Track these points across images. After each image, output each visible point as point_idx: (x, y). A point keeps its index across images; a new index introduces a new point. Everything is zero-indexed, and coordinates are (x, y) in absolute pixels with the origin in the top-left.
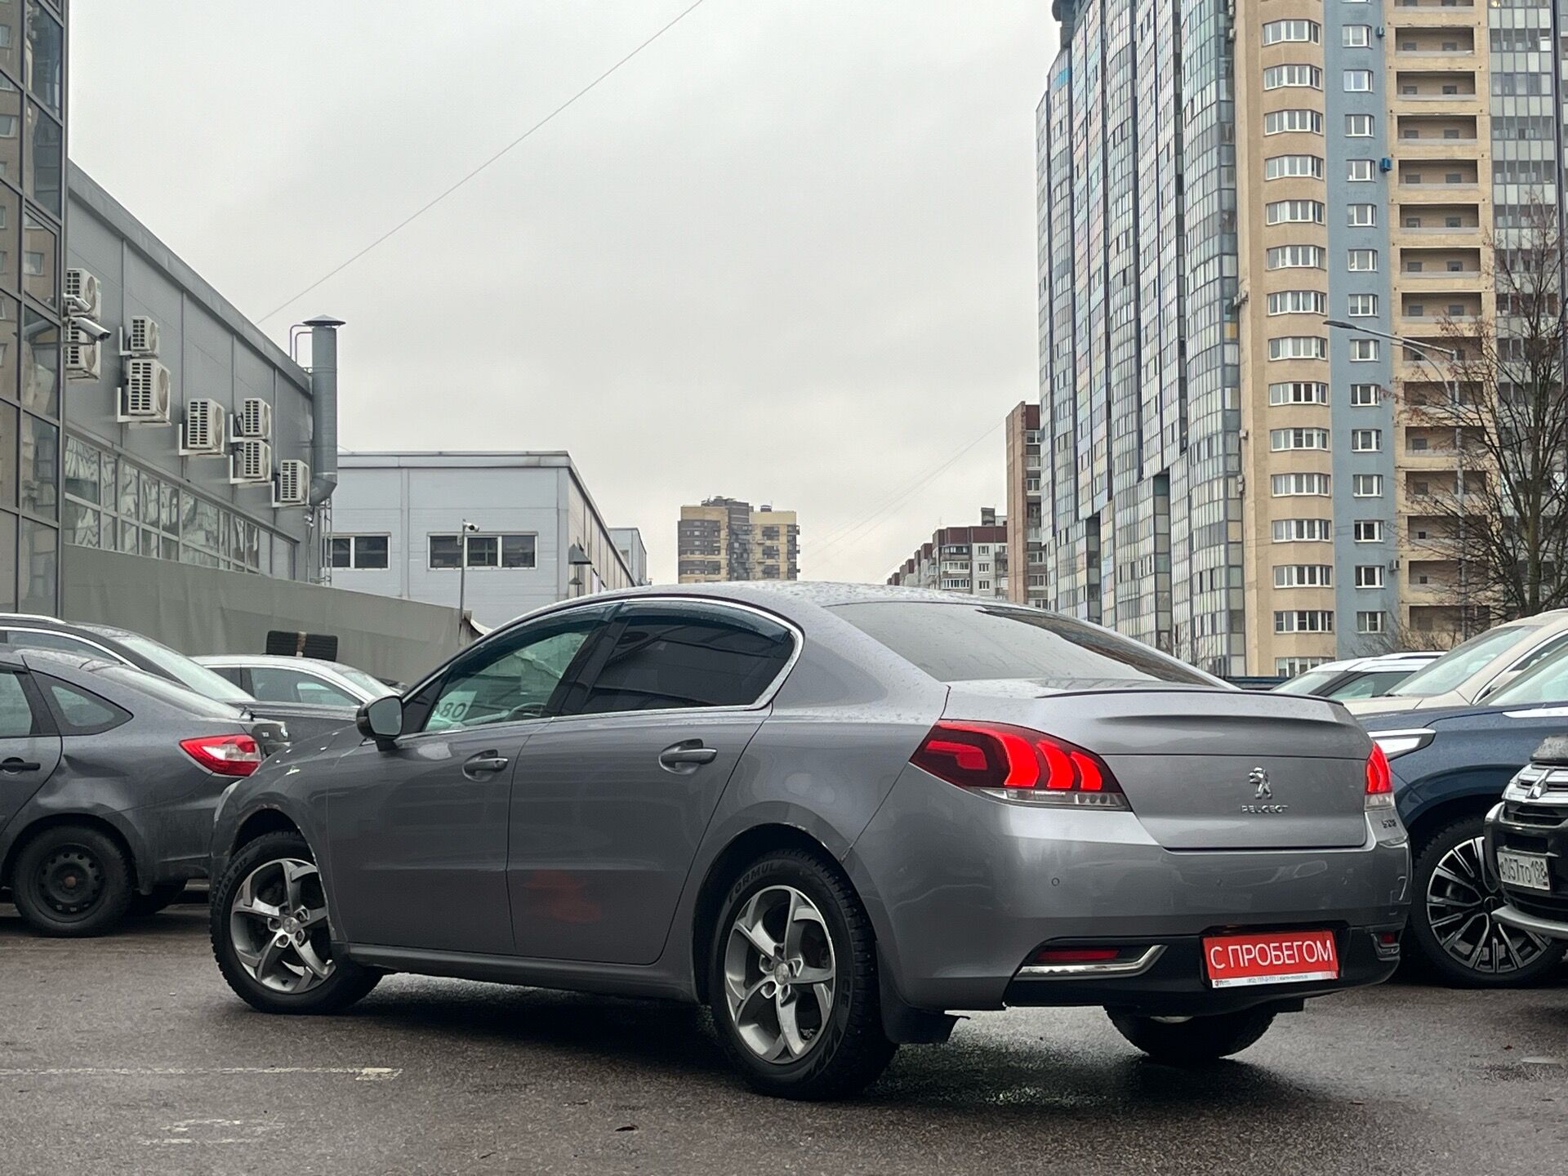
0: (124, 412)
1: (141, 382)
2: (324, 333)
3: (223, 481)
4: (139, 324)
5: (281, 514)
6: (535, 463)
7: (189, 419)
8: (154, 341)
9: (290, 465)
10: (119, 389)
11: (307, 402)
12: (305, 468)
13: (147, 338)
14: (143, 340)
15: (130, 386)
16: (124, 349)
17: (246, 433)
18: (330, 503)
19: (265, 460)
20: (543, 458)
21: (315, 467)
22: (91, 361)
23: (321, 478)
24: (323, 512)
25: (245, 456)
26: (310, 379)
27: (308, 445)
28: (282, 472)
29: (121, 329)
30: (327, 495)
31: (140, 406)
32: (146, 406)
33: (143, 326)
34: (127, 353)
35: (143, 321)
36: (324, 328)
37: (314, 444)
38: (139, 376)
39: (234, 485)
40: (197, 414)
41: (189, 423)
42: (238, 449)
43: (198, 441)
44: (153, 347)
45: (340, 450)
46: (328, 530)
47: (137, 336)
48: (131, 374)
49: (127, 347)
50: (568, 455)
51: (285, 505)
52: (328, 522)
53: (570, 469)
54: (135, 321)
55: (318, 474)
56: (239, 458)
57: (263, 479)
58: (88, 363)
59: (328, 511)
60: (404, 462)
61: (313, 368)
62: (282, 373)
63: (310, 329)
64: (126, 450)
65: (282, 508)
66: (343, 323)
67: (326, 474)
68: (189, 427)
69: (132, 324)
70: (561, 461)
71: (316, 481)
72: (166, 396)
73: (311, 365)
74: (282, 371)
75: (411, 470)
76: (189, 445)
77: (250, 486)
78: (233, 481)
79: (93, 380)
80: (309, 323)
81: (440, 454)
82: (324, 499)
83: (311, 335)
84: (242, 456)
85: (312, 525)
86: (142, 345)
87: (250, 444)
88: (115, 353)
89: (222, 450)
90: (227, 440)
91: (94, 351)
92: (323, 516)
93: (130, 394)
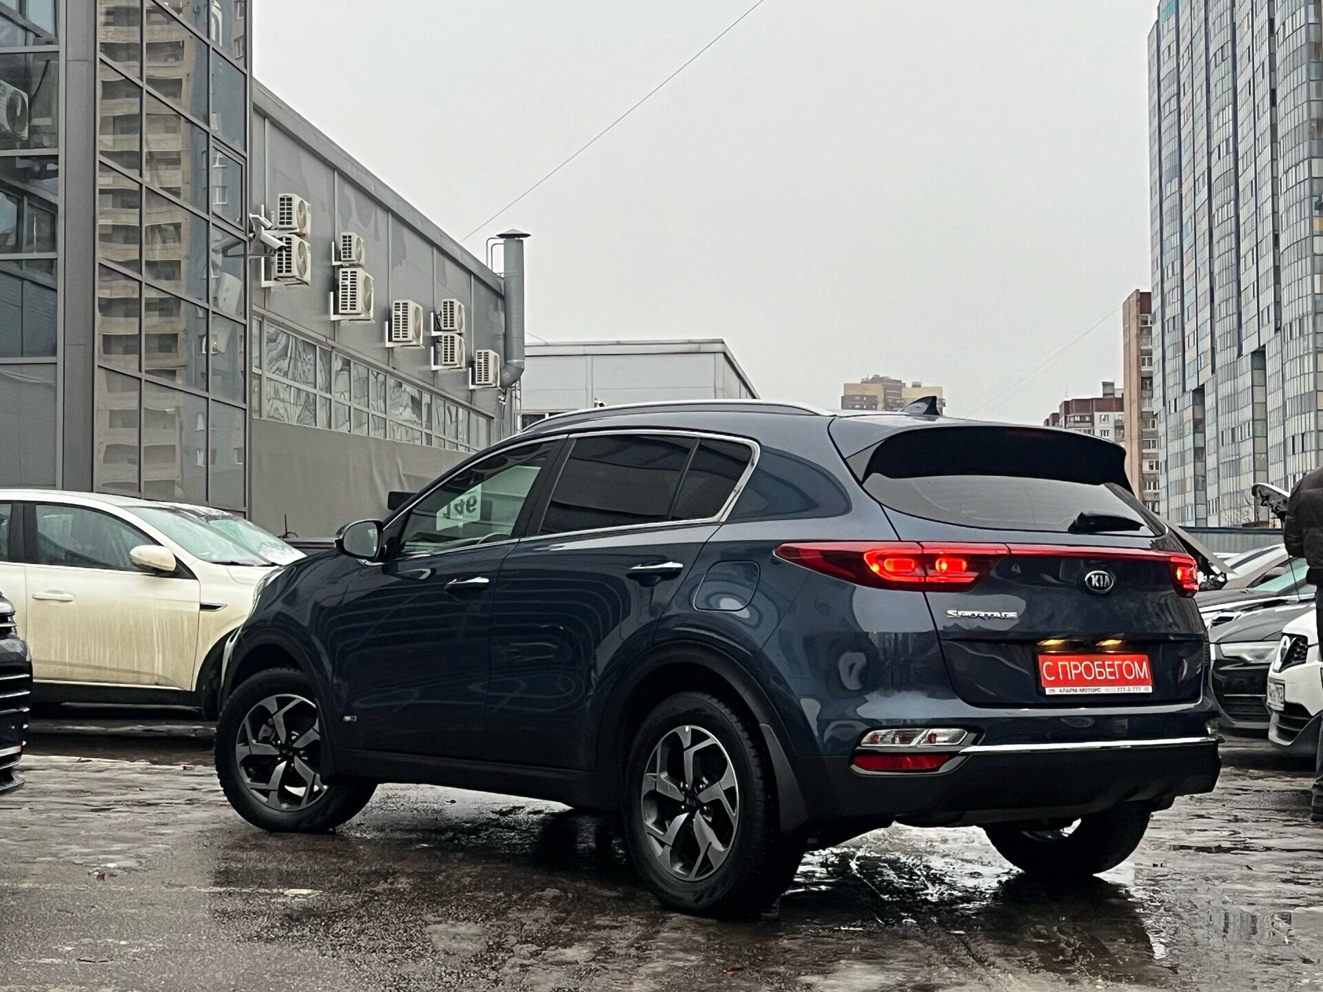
0: (336, 312)
1: (349, 287)
2: (513, 243)
3: (426, 368)
4: (348, 239)
5: (478, 395)
6: (696, 350)
7: (393, 317)
8: (360, 252)
9: (483, 354)
10: (332, 293)
11: (500, 302)
12: (496, 357)
13: (353, 250)
14: (350, 252)
15: (340, 291)
16: (335, 260)
17: (443, 328)
18: (520, 385)
19: (460, 352)
20: (702, 346)
21: (506, 356)
22: (302, 270)
23: (511, 365)
24: (514, 393)
25: (444, 347)
26: (502, 282)
27: (502, 337)
28: (477, 360)
29: (333, 243)
30: (517, 378)
31: (349, 307)
32: (353, 306)
33: (350, 241)
34: (339, 263)
35: (350, 237)
36: (514, 238)
37: (506, 337)
38: (348, 283)
39: (435, 372)
40: (400, 313)
41: (393, 320)
42: (438, 342)
43: (401, 335)
44: (359, 257)
45: (527, 341)
46: (518, 407)
47: (346, 249)
48: (341, 281)
49: (338, 258)
50: (723, 343)
51: (481, 387)
52: (518, 401)
53: (725, 354)
54: (344, 237)
55: (509, 361)
56: (439, 349)
57: (458, 366)
58: (300, 272)
59: (518, 392)
60: (588, 350)
61: (505, 273)
62: (476, 277)
63: (502, 241)
64: (338, 343)
65: (479, 390)
66: (529, 235)
67: (515, 361)
68: (393, 323)
69: (342, 239)
70: (718, 347)
71: (507, 366)
72: (370, 299)
73: (502, 271)
74: (476, 276)
75: (594, 357)
76: (394, 339)
77: (446, 372)
78: (434, 368)
79: (305, 286)
80: (501, 236)
81: (618, 343)
82: (515, 381)
83: (503, 246)
84: (441, 348)
85: (504, 403)
86: (350, 257)
87: (446, 337)
88: (329, 263)
89: (421, 342)
90: (427, 334)
91: (304, 262)
92: (514, 395)
93: (340, 297)
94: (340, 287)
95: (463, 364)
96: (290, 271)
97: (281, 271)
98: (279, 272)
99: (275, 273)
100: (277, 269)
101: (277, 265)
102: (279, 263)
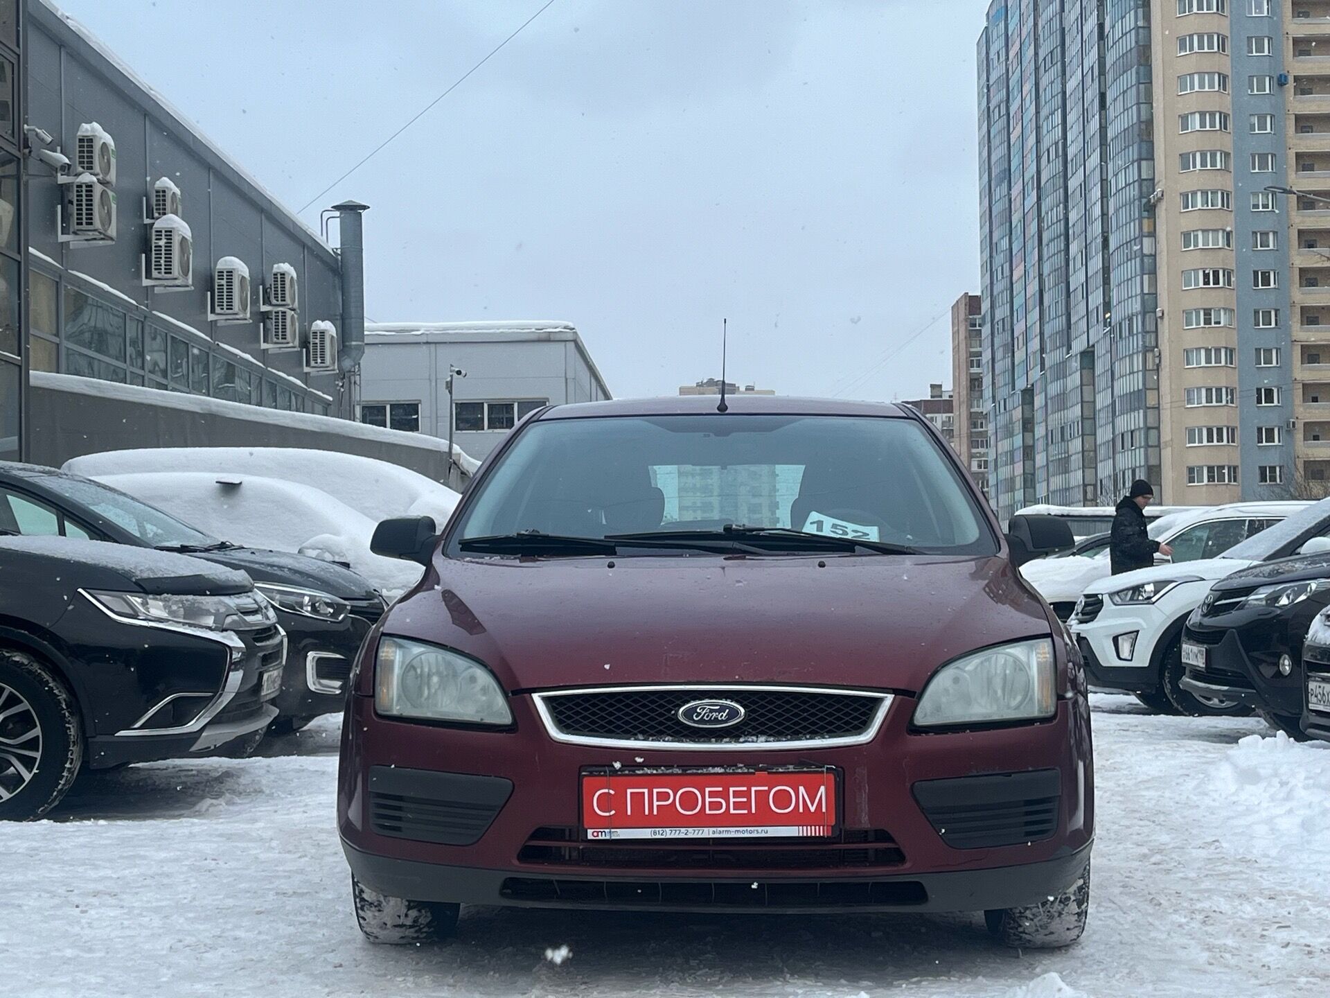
0: (149, 276)
1: (163, 249)
2: (350, 217)
3: (256, 346)
4: (161, 194)
5: (312, 378)
6: (546, 339)
7: (216, 287)
8: (176, 209)
9: (318, 334)
10: (144, 255)
11: (337, 281)
12: (333, 333)
13: (168, 206)
14: (164, 209)
15: (153, 252)
16: (148, 218)
17: (274, 302)
18: (359, 370)
19: (293, 329)
20: (552, 334)
21: (344, 338)
22: (107, 221)
24: (352, 378)
25: (274, 324)
26: (338, 258)
28: (312, 340)
29: (144, 198)
30: (356, 364)
31: (163, 271)
32: (169, 271)
33: (164, 196)
34: (151, 221)
35: (164, 191)
36: (351, 212)
38: (162, 243)
39: (265, 351)
40: (224, 282)
41: (216, 290)
42: (268, 318)
43: (225, 307)
45: (366, 326)
46: (358, 399)
47: (160, 205)
48: (154, 241)
49: (151, 215)
50: (575, 331)
51: (315, 370)
52: (358, 388)
53: (576, 343)
54: (157, 192)
55: (347, 344)
56: (269, 326)
57: (291, 345)
58: (103, 225)
59: (357, 379)
60: (431, 338)
61: (341, 249)
62: (309, 248)
63: (337, 214)
65: (313, 373)
66: (368, 207)
67: (354, 343)
68: (216, 294)
69: (155, 194)
70: (570, 337)
71: (345, 349)
72: (188, 263)
73: (339, 246)
75: (437, 345)
76: (217, 311)
77: (278, 351)
78: (264, 346)
79: (110, 242)
80: (337, 208)
82: (354, 366)
83: (339, 219)
84: (271, 324)
85: (342, 390)
87: (277, 312)
88: (138, 220)
89: (248, 315)
90: (255, 309)
91: (109, 213)
92: (353, 382)
93: (153, 260)
94: (153, 248)
95: (297, 343)
96: (91, 224)
97: (81, 224)
98: (78, 224)
99: (74, 226)
100: (76, 221)
101: (75, 216)
102: (78, 214)
